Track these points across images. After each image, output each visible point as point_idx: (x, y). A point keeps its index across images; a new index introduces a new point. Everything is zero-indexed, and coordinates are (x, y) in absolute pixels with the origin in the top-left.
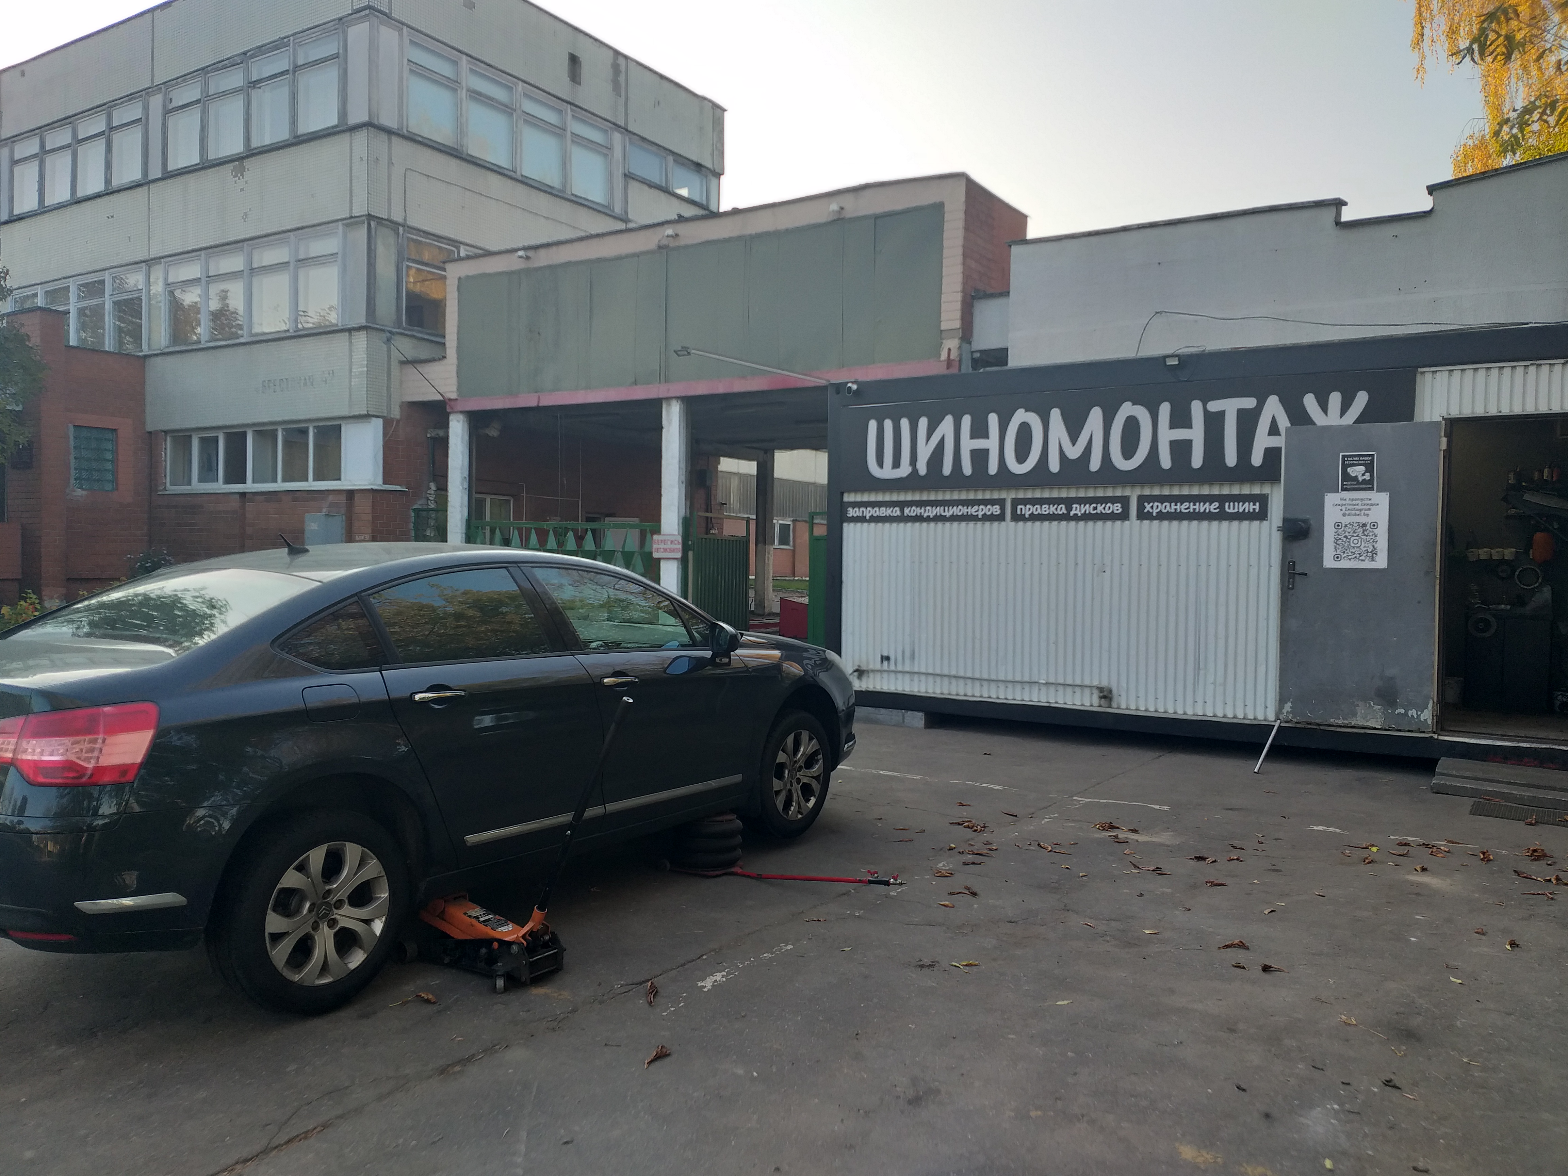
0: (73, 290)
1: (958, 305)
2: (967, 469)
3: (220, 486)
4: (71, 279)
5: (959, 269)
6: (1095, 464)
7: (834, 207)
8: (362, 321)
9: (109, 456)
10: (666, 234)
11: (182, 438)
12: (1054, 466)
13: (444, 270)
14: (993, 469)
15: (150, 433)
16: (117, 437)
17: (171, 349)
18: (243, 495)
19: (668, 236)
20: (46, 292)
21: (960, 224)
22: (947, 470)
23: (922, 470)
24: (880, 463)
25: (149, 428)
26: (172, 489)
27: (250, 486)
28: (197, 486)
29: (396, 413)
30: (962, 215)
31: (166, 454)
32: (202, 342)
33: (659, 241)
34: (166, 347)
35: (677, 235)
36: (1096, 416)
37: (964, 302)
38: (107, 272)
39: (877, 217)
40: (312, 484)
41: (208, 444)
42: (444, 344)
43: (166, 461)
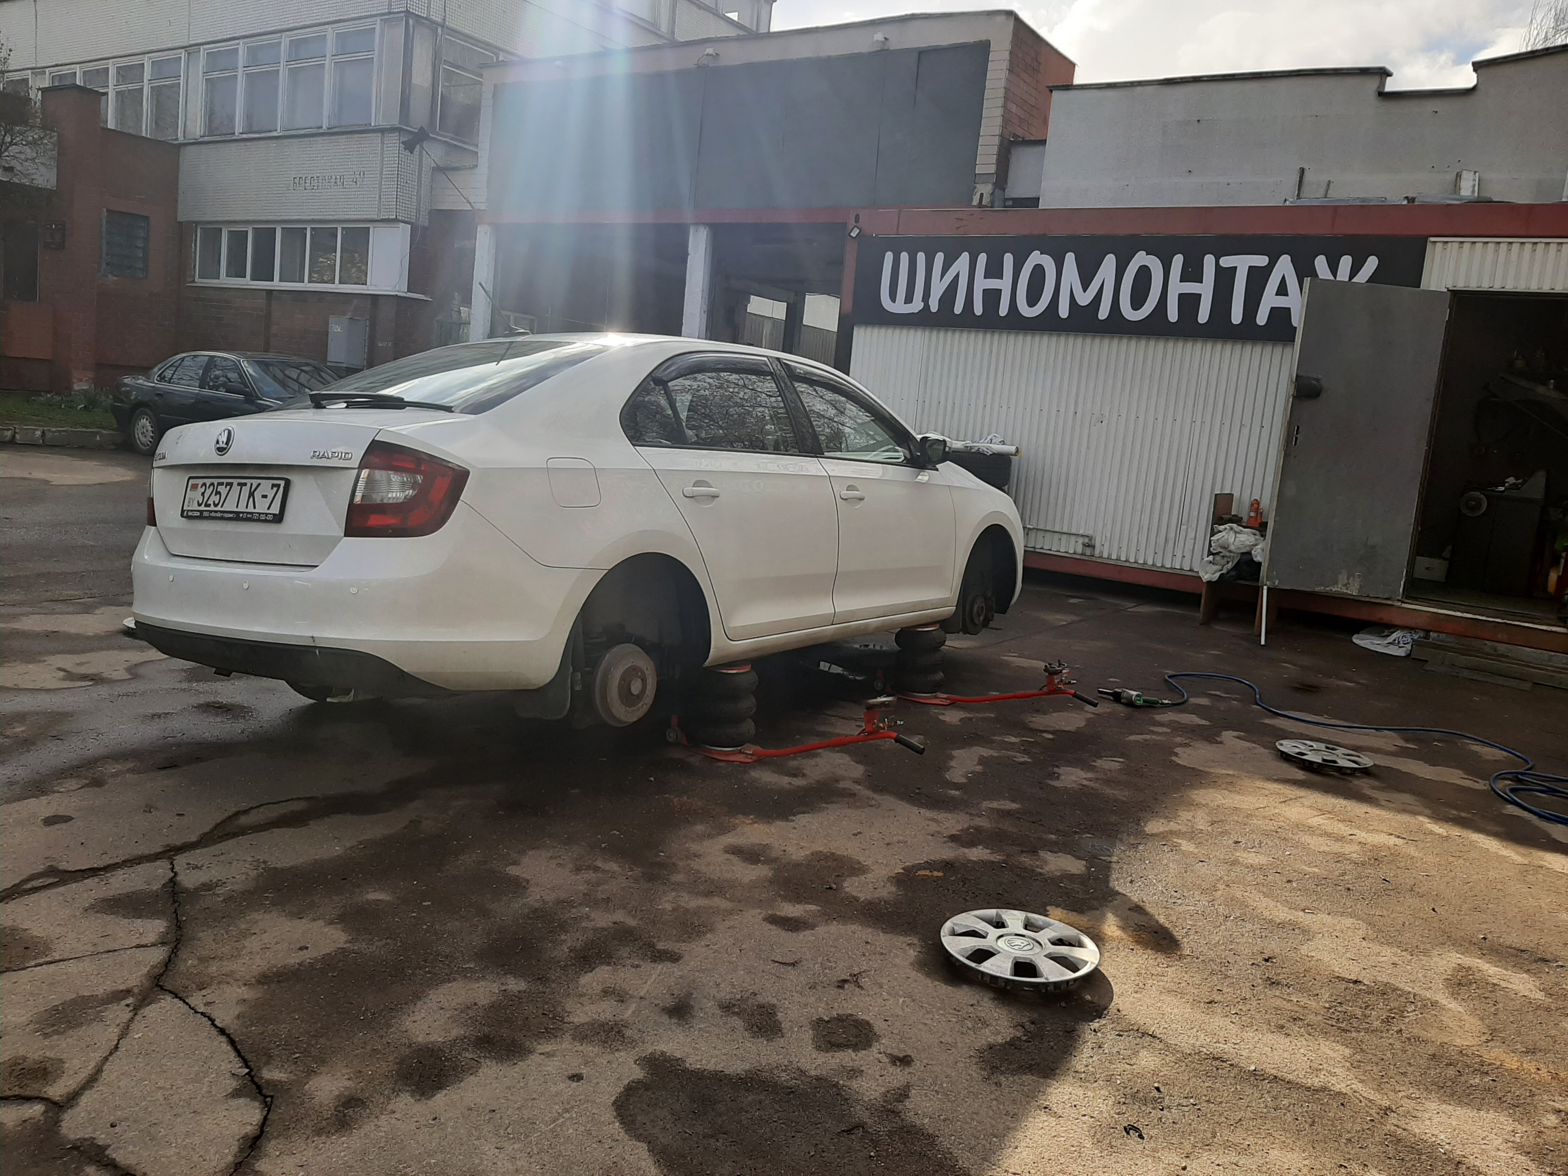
0: (112, 72)
1: (995, 150)
2: (978, 310)
3: (247, 282)
4: (111, 61)
5: (999, 112)
6: (1104, 313)
7: (879, 37)
8: (395, 122)
9: (140, 243)
10: (706, 53)
11: (212, 233)
12: (1064, 311)
13: (481, 76)
14: (1003, 311)
15: (181, 223)
16: (148, 224)
17: (206, 139)
18: (270, 292)
19: (707, 55)
20: (84, 72)
21: (1005, 65)
22: (958, 309)
23: (934, 307)
24: (893, 297)
25: (179, 219)
26: (200, 282)
27: (276, 284)
28: (225, 281)
29: (424, 221)
30: (1007, 55)
31: (195, 245)
32: (237, 134)
33: (699, 60)
34: (201, 137)
35: (717, 54)
36: (1110, 262)
37: (1001, 146)
38: (147, 55)
39: (922, 53)
40: (337, 287)
41: (239, 239)
42: (477, 153)
43: (195, 254)
